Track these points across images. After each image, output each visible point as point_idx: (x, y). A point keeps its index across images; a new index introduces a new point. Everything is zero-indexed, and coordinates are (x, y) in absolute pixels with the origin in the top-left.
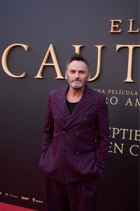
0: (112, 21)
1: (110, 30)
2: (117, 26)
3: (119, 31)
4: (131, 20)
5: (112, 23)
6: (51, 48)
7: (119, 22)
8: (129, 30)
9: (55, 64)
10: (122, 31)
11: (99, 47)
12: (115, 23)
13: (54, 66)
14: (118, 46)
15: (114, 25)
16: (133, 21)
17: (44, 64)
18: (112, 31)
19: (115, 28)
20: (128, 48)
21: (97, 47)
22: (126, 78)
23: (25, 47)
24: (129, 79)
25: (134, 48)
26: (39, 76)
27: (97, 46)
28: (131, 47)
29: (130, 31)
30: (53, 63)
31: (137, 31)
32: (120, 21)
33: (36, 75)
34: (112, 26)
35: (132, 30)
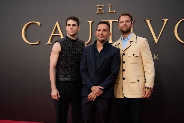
0: (98, 6)
1: (97, 12)
2: (101, 9)
3: (103, 12)
4: (110, 5)
5: (98, 7)
6: (57, 24)
7: (102, 6)
10: (104, 12)
11: (90, 22)
12: (99, 6)
13: (60, 35)
15: (99, 8)
16: (111, 6)
17: (52, 34)
18: (98, 12)
19: (99, 10)
20: (109, 22)
23: (39, 23)
24: (111, 41)
25: (113, 22)
26: (49, 42)
27: (89, 22)
28: (111, 22)
29: (110, 12)
30: (59, 33)
31: (114, 12)
32: (103, 5)
33: (47, 42)
34: (98, 9)
35: (111, 11)
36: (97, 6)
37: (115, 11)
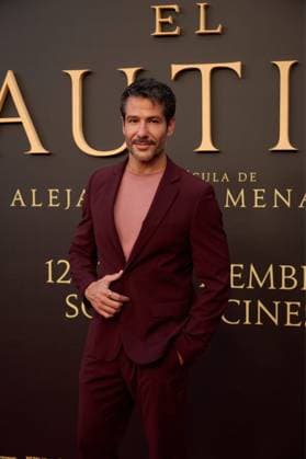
0: (157, 8)
1: (154, 30)
2: (169, 20)
3: (176, 32)
4: (202, 5)
5: (158, 12)
6: (10, 81)
7: (174, 10)
8: (199, 29)
9: (24, 117)
10: (181, 32)
11: (130, 72)
12: (162, 11)
13: (21, 123)
14: (176, 69)
15: (162, 17)
16: (206, 7)
18: (158, 32)
19: (162, 24)
20: (198, 70)
21: (124, 73)
22: (199, 142)
24: (206, 145)
25: (214, 71)
27: (124, 70)
28: (206, 69)
29: (202, 30)
30: (18, 116)
31: (218, 30)
32: (175, 7)
34: (158, 19)
35: (206, 28)
36: (155, 10)
37: (222, 29)
